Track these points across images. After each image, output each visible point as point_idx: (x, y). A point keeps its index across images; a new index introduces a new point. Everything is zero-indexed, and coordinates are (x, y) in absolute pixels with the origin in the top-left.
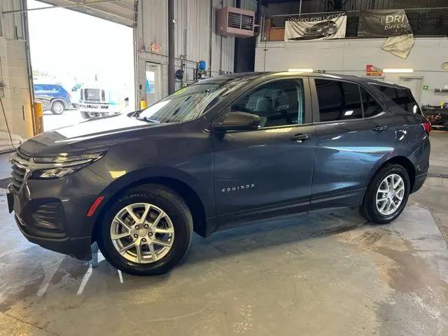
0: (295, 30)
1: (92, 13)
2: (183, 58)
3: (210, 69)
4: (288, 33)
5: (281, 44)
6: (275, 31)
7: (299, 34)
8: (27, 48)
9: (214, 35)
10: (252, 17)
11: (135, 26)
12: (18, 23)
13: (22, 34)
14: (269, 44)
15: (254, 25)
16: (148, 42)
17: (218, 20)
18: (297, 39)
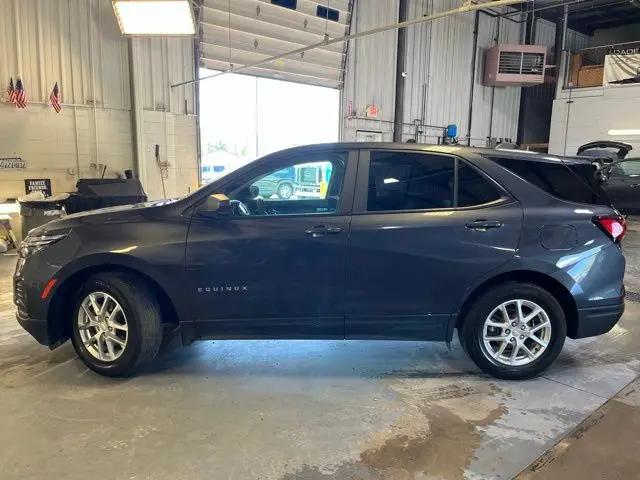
0: (622, 68)
1: (281, 77)
2: (420, 123)
3: (469, 135)
4: (610, 74)
5: (596, 91)
6: (587, 72)
7: (629, 73)
8: (198, 123)
9: (478, 87)
10: (542, 55)
11: (341, 87)
12: (189, 97)
13: (192, 109)
14: (576, 93)
15: (545, 66)
16: (361, 107)
17: (487, 65)
18: (625, 81)
